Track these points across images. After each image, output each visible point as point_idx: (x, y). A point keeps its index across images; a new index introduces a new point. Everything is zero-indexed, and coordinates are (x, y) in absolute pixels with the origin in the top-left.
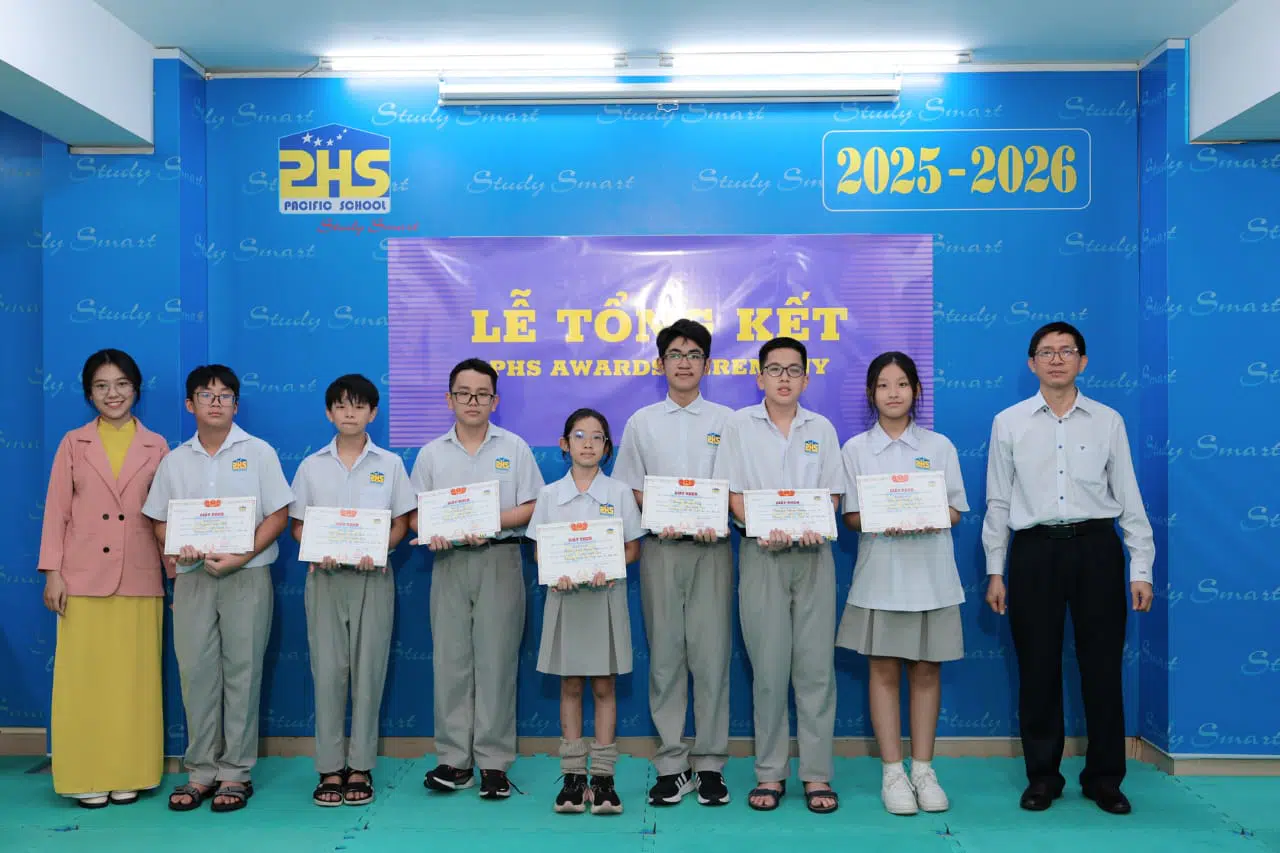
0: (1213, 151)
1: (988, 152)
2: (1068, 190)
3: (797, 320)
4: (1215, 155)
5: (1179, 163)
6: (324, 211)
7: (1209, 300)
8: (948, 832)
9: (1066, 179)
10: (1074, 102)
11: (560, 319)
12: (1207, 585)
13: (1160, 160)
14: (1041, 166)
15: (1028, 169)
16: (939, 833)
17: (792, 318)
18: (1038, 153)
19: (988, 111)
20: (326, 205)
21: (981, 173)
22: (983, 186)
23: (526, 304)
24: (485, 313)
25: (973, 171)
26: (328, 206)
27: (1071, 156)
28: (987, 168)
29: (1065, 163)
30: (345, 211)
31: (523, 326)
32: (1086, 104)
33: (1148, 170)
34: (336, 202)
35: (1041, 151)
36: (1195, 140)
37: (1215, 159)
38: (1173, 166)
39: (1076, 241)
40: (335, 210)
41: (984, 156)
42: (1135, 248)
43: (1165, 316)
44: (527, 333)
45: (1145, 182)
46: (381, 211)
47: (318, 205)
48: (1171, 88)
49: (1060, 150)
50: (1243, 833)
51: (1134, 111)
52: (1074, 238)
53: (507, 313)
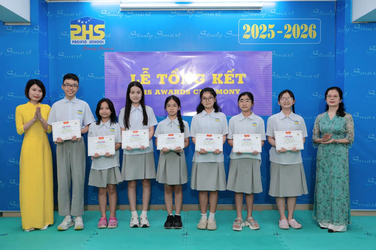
0: (359, 25)
1: (289, 26)
2: (313, 38)
3: (230, 78)
4: (360, 26)
5: (349, 29)
6: (84, 44)
7: (358, 71)
8: (277, 234)
9: (313, 34)
10: (316, 10)
11: (158, 77)
12: (356, 158)
13: (343, 28)
14: (305, 31)
15: (301, 31)
16: (274, 234)
17: (229, 77)
18: (305, 26)
19: (289, 13)
20: (85, 42)
21: (287, 33)
22: (288, 36)
23: (147, 72)
24: (135, 75)
25: (285, 32)
26: (86, 42)
27: (315, 27)
28: (289, 31)
29: (313, 29)
30: (91, 44)
31: (146, 79)
32: (319, 11)
33: (338, 32)
34: (88, 41)
35: (306, 26)
36: (353, 22)
37: (360, 28)
38: (347, 30)
39: (316, 53)
40: (88, 43)
41: (288, 27)
42: (334, 55)
43: (344, 75)
44: (147, 82)
45: (338, 35)
46: (102, 44)
47: (82, 42)
48: (347, 5)
49: (311, 26)
50: (368, 234)
51: (335, 13)
52: (315, 52)
53: (141, 75)
